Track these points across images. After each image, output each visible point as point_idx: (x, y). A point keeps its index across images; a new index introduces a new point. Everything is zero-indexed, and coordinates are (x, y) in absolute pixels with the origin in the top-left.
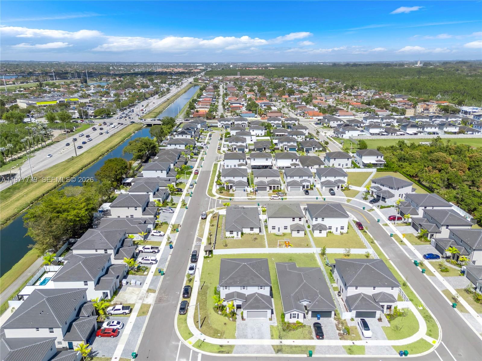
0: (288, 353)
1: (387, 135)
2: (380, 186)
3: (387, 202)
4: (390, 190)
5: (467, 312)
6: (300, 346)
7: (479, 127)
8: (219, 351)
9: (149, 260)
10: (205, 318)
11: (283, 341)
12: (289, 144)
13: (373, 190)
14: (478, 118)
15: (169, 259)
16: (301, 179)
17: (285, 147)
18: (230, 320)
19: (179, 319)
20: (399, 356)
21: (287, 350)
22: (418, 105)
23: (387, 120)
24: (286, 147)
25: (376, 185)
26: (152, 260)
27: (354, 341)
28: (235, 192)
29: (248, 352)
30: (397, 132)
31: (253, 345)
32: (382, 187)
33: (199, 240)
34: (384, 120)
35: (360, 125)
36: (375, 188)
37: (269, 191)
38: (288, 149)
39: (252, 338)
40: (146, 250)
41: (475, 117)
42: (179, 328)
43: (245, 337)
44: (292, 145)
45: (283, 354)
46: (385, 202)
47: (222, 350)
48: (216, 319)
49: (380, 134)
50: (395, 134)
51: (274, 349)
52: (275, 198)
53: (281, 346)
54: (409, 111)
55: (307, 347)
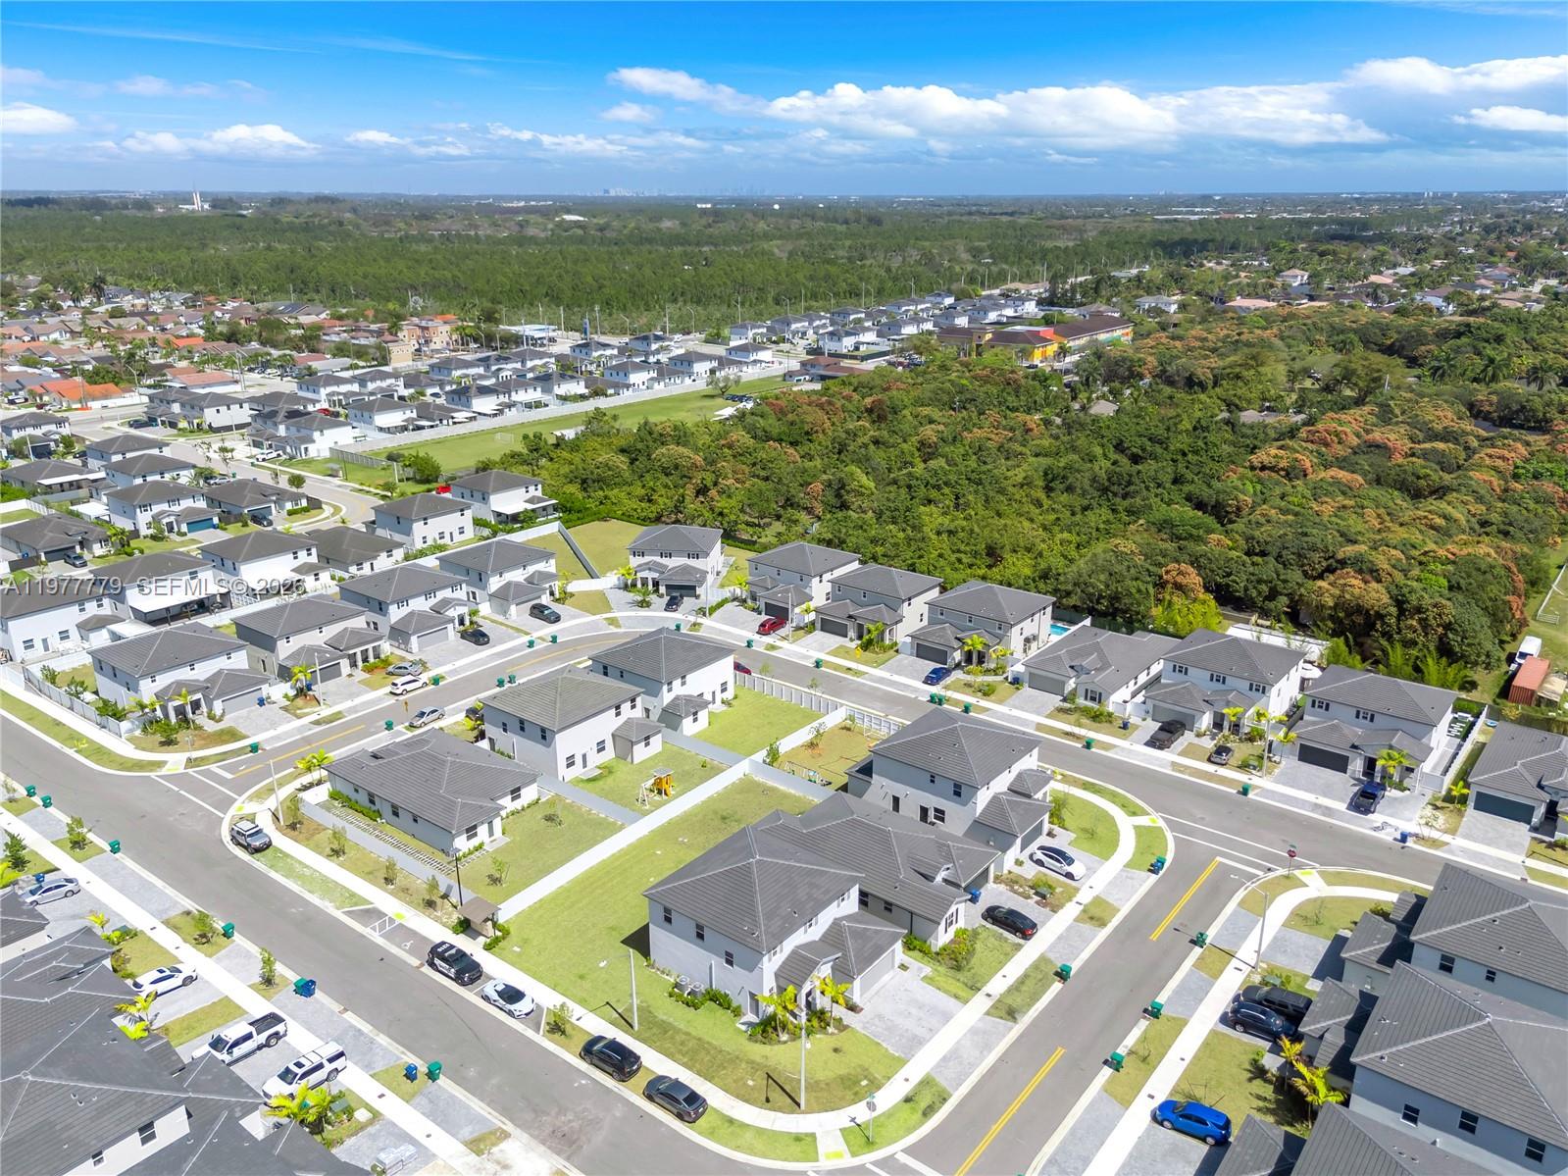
0: (1030, 1006)
1: (432, 427)
2: (658, 559)
3: (703, 597)
4: (693, 562)
5: (1115, 746)
6: (1025, 977)
7: (621, 374)
8: (920, 1112)
9: (320, 1066)
10: (769, 1076)
11: (986, 989)
12: (176, 508)
13: (645, 574)
14: (584, 351)
15: (365, 1027)
16: (433, 601)
17: (167, 520)
18: (832, 1034)
19: (711, 1134)
20: (1154, 878)
21: (1019, 1000)
22: (401, 330)
23: (379, 383)
24: (172, 519)
25: (647, 559)
26: (331, 1060)
27: (1075, 899)
28: (226, 718)
29: (973, 1066)
30: (454, 415)
31: (958, 1042)
32: (665, 561)
33: (371, 914)
34: (369, 383)
35: (305, 407)
36: (650, 569)
37: (350, 675)
38: (184, 528)
39: (933, 1032)
40: (238, 1052)
41: (578, 351)
42: (752, 1151)
43: (916, 1043)
44: (190, 511)
45: (1025, 1013)
46: (697, 597)
47: (923, 1105)
48: (796, 1056)
49: (411, 427)
50: (451, 421)
51: (1001, 1018)
52: (409, 687)
53: (999, 1001)
54: (397, 349)
55: (1036, 966)
